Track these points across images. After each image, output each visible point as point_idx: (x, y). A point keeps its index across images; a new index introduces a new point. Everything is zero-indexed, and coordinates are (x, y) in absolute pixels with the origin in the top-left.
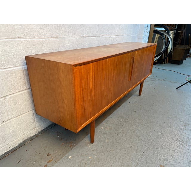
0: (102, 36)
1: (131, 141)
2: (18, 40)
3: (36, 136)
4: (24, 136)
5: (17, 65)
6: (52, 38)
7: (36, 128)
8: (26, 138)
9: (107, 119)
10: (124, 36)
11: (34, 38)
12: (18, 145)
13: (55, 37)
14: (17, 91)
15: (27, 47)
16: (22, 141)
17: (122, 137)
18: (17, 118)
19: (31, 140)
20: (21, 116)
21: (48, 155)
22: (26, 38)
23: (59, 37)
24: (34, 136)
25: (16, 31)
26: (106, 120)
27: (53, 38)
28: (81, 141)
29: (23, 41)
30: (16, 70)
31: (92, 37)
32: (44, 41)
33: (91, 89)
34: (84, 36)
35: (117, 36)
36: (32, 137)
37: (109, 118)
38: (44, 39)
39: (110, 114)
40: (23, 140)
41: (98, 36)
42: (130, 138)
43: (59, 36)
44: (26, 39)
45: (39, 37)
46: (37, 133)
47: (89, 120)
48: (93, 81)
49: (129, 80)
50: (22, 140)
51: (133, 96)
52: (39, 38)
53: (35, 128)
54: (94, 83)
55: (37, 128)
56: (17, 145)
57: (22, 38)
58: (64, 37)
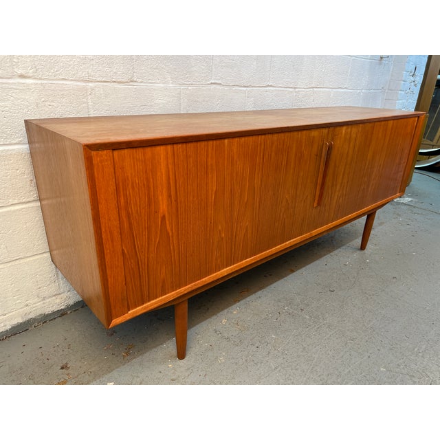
0: (268, 86)
1: (287, 376)
2: (19, 83)
3: (62, 314)
4: (27, 309)
5: (14, 142)
6: (114, 82)
7: (62, 295)
8: (32, 316)
9: (248, 299)
10: (339, 90)
11: (63, 79)
12: (10, 329)
13: (123, 80)
14: (11, 201)
15: (43, 99)
16: (20, 320)
17: (266, 359)
18: (9, 265)
19: (45, 322)
20: (22, 261)
21: (62, 368)
22: (40, 79)
23: (136, 82)
24: (53, 313)
25: (15, 60)
26: (242, 302)
27: (118, 82)
28: (155, 347)
29: (32, 84)
30: (10, 153)
31: (237, 88)
32: (92, 89)
33: (163, 218)
34: (212, 83)
35: (315, 89)
36: (49, 315)
37: (253, 297)
38: (91, 84)
39: (261, 289)
40: (25, 320)
41: (253, 87)
42: (286, 364)
43: (135, 79)
44: (39, 82)
45: (77, 79)
46: (63, 307)
47: (156, 297)
48: (170, 196)
49: (315, 205)
50: (20, 318)
51: (344, 247)
52: (78, 81)
53: (60, 294)
54: (176, 201)
55: (64, 296)
56: (8, 327)
57: (29, 77)
58: (150, 83)
